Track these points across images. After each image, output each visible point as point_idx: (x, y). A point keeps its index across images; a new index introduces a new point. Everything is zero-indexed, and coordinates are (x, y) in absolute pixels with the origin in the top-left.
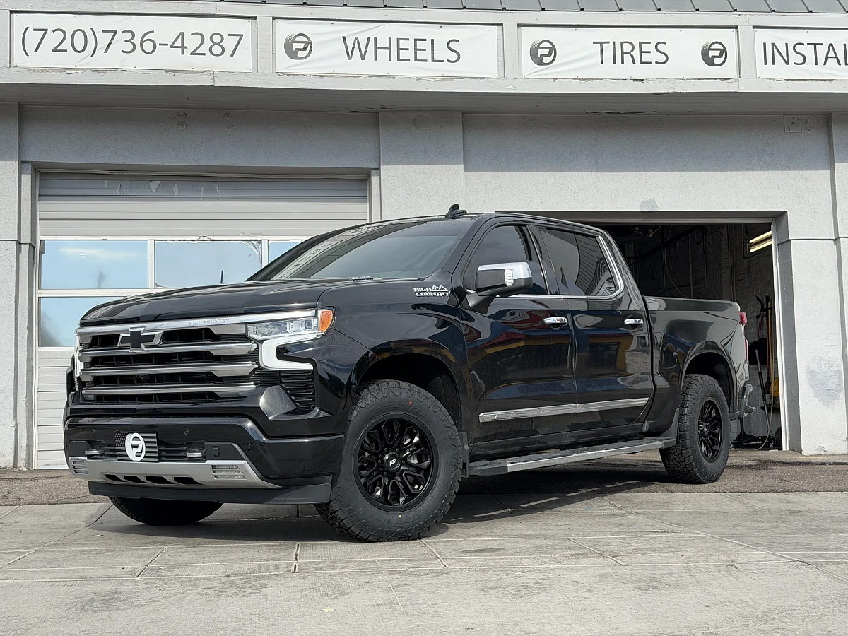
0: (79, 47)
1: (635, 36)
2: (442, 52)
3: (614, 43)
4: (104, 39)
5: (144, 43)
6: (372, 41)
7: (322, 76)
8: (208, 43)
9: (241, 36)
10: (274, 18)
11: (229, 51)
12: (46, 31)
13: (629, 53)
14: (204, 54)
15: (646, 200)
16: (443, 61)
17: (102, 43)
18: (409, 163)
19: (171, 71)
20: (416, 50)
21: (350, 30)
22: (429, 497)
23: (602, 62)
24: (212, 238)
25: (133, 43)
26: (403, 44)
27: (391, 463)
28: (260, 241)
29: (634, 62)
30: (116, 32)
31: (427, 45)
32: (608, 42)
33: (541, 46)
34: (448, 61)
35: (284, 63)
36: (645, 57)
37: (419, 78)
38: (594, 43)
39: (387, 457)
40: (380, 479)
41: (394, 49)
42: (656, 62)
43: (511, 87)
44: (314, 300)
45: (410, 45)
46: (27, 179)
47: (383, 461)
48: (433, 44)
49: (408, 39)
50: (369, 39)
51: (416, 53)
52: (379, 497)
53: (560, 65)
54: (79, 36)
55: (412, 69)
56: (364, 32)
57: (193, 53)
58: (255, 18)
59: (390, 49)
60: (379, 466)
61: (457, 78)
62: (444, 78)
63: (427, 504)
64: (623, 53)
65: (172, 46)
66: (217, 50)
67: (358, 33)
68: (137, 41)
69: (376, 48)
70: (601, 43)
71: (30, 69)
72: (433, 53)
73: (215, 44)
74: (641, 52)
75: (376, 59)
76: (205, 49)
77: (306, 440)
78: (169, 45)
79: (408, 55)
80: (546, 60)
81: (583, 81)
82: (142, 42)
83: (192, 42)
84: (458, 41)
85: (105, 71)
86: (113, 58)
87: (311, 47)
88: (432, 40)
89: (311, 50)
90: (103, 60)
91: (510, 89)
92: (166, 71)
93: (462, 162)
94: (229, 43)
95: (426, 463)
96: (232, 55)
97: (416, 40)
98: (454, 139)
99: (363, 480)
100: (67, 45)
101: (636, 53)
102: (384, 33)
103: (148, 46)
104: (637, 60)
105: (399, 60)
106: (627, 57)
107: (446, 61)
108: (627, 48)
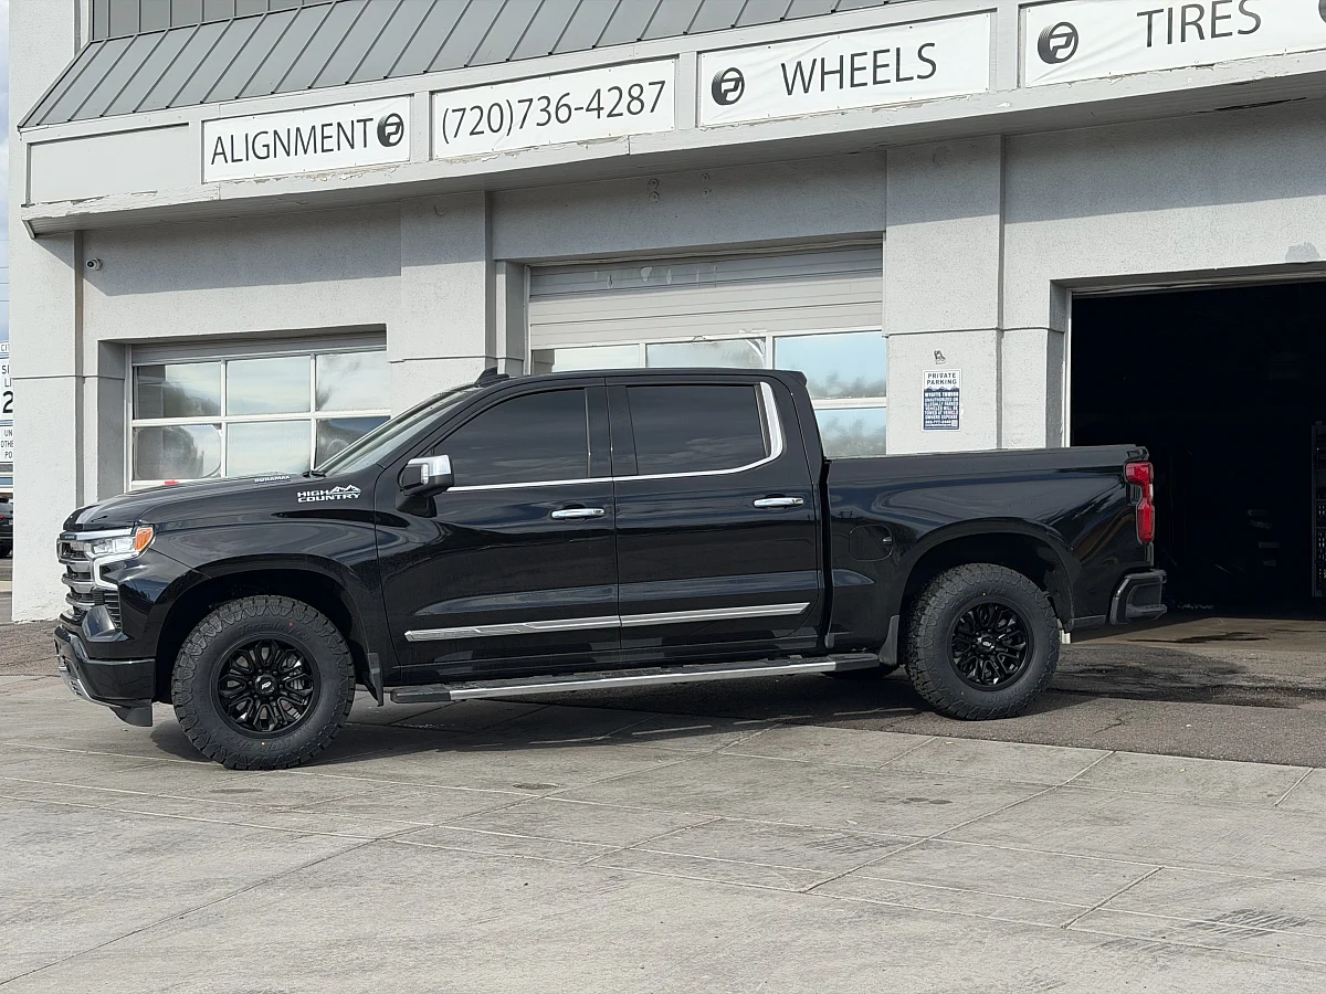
0: (495, 125)
2: (912, 66)
3: (1170, 10)
4: (519, 110)
5: (558, 111)
6: (818, 64)
7: (752, 124)
8: (626, 99)
9: (663, 83)
10: (699, 53)
11: (648, 106)
12: (464, 110)
13: (1194, 23)
14: (621, 114)
15: (1297, 245)
16: (912, 78)
17: (518, 119)
18: (923, 219)
19: (585, 142)
20: (876, 67)
21: (790, 54)
22: (303, 728)
23: (1149, 45)
24: (708, 338)
25: (548, 112)
26: (858, 62)
27: (263, 686)
28: (763, 339)
29: (1202, 37)
30: (531, 100)
31: (890, 58)
32: (1162, 11)
33: (1055, 33)
34: (919, 77)
35: (711, 111)
36: (1221, 27)
37: (876, 109)
38: (1138, 15)
39: (259, 680)
41: (847, 73)
42: (1240, 32)
43: (1005, 105)
44: (130, 521)
45: (867, 61)
47: (254, 683)
48: (898, 55)
49: (865, 54)
50: (815, 60)
51: (875, 72)
52: (242, 721)
53: (1082, 59)
54: (495, 111)
55: (872, 96)
56: (805, 53)
57: (610, 115)
58: (677, 56)
59: (841, 72)
61: (928, 101)
62: (911, 104)
63: (297, 735)
64: (1184, 24)
65: (588, 110)
66: (636, 106)
67: (803, 54)
68: (552, 109)
69: (823, 73)
70: (1150, 14)
71: (447, 161)
72: (898, 70)
73: (633, 98)
74: (1214, 19)
75: (823, 89)
76: (622, 108)
78: (585, 108)
79: (864, 77)
80: (1061, 54)
81: (1114, 81)
82: (557, 109)
83: (608, 101)
84: (933, 45)
85: (517, 152)
86: (529, 135)
87: (743, 85)
88: (898, 50)
89: (742, 90)
90: (520, 138)
91: (1004, 107)
92: (579, 143)
93: (998, 210)
94: (649, 94)
96: (652, 111)
97: (876, 53)
98: (988, 177)
100: (483, 126)
101: (1206, 23)
102: (833, 50)
103: (563, 113)
104: (1207, 31)
105: (853, 85)
106: (1191, 31)
107: (915, 77)
108: (1192, 15)
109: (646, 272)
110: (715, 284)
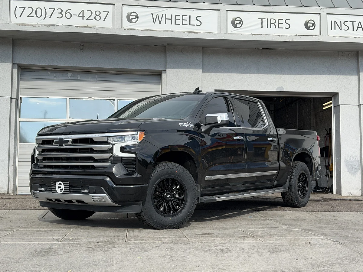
0: (39, 15)
1: (277, 16)
2: (194, 21)
3: (267, 19)
4: (49, 12)
5: (67, 14)
7: (142, 30)
8: (94, 15)
9: (108, 12)
10: (122, 5)
11: (103, 18)
12: (25, 8)
13: (274, 24)
14: (92, 20)
15: (279, 86)
16: (194, 25)
17: (49, 14)
18: (178, 68)
19: (78, 26)
20: (183, 20)
21: (155, 11)
22: (183, 211)
23: (262, 27)
24: (94, 98)
26: (177, 17)
27: (167, 197)
28: (114, 100)
29: (276, 28)
30: (54, 9)
31: (188, 18)
32: (265, 19)
33: (236, 20)
35: (126, 24)
36: (281, 26)
37: (184, 32)
38: (259, 19)
39: (166, 194)
40: (163, 203)
41: (173, 20)
42: (285, 28)
43: (223, 37)
44: (136, 128)
45: (180, 18)
46: (15, 71)
47: (164, 196)
48: (190, 18)
49: (179, 15)
50: (163, 15)
52: (162, 211)
53: (244, 28)
54: (39, 10)
55: (181, 28)
56: (161, 12)
57: (87, 19)
58: (114, 4)
59: (171, 19)
60: (162, 198)
61: (200, 32)
62: (194, 33)
63: (182, 214)
64: (271, 24)
65: (78, 16)
66: (98, 18)
67: (158, 12)
68: (63, 13)
69: (166, 19)
70: (262, 19)
71: (17, 24)
72: (190, 22)
73: (97, 15)
74: (279, 23)
75: (165, 23)
76: (92, 17)
77: (132, 186)
78: (77, 15)
79: (180, 22)
80: (238, 26)
81: (253, 35)
82: (66, 14)
83: (87, 14)
84: (201, 17)
85: (49, 26)
86: (53, 20)
87: (138, 18)
88: (190, 16)
89: (138, 19)
90: (49, 21)
91: (223, 38)
92: (76, 26)
93: (201, 68)
94: (103, 15)
95: (182, 197)
96: (104, 20)
97: (183, 16)
98: (198, 58)
99: (155, 204)
100: (33, 14)
101: (277, 24)
102: (169, 13)
104: (277, 27)
105: (175, 24)
106: (273, 25)
107: (195, 25)
108: (273, 21)
109: (70, 75)
110: (97, 81)
